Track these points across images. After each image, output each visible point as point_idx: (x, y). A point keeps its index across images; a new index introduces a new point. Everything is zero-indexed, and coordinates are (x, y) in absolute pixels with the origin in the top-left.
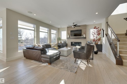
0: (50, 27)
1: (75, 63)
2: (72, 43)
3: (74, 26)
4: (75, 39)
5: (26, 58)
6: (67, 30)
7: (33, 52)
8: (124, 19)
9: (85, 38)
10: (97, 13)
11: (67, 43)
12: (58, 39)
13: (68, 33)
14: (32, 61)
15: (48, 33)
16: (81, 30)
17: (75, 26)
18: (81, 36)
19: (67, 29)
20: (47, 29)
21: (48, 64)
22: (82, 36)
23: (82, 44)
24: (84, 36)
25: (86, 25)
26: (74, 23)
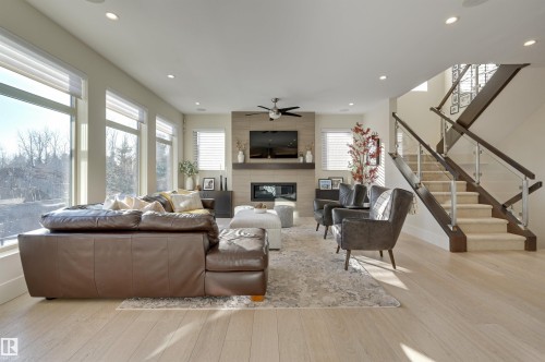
0: (151, 101)
1: (346, 269)
2: (255, 188)
3: (280, 111)
4: (271, 172)
5: (49, 299)
6: (233, 129)
7: (138, 249)
8: (432, 109)
9: (311, 166)
10: (383, 78)
11: (230, 189)
12: (182, 169)
13: (236, 144)
14: (127, 306)
15: (138, 132)
16: (295, 134)
17: (283, 112)
18: (296, 156)
19: (233, 122)
20: (135, 112)
21: (246, 300)
22: (301, 160)
23: (298, 190)
24: (309, 159)
25: (313, 114)
26: (276, 100)
